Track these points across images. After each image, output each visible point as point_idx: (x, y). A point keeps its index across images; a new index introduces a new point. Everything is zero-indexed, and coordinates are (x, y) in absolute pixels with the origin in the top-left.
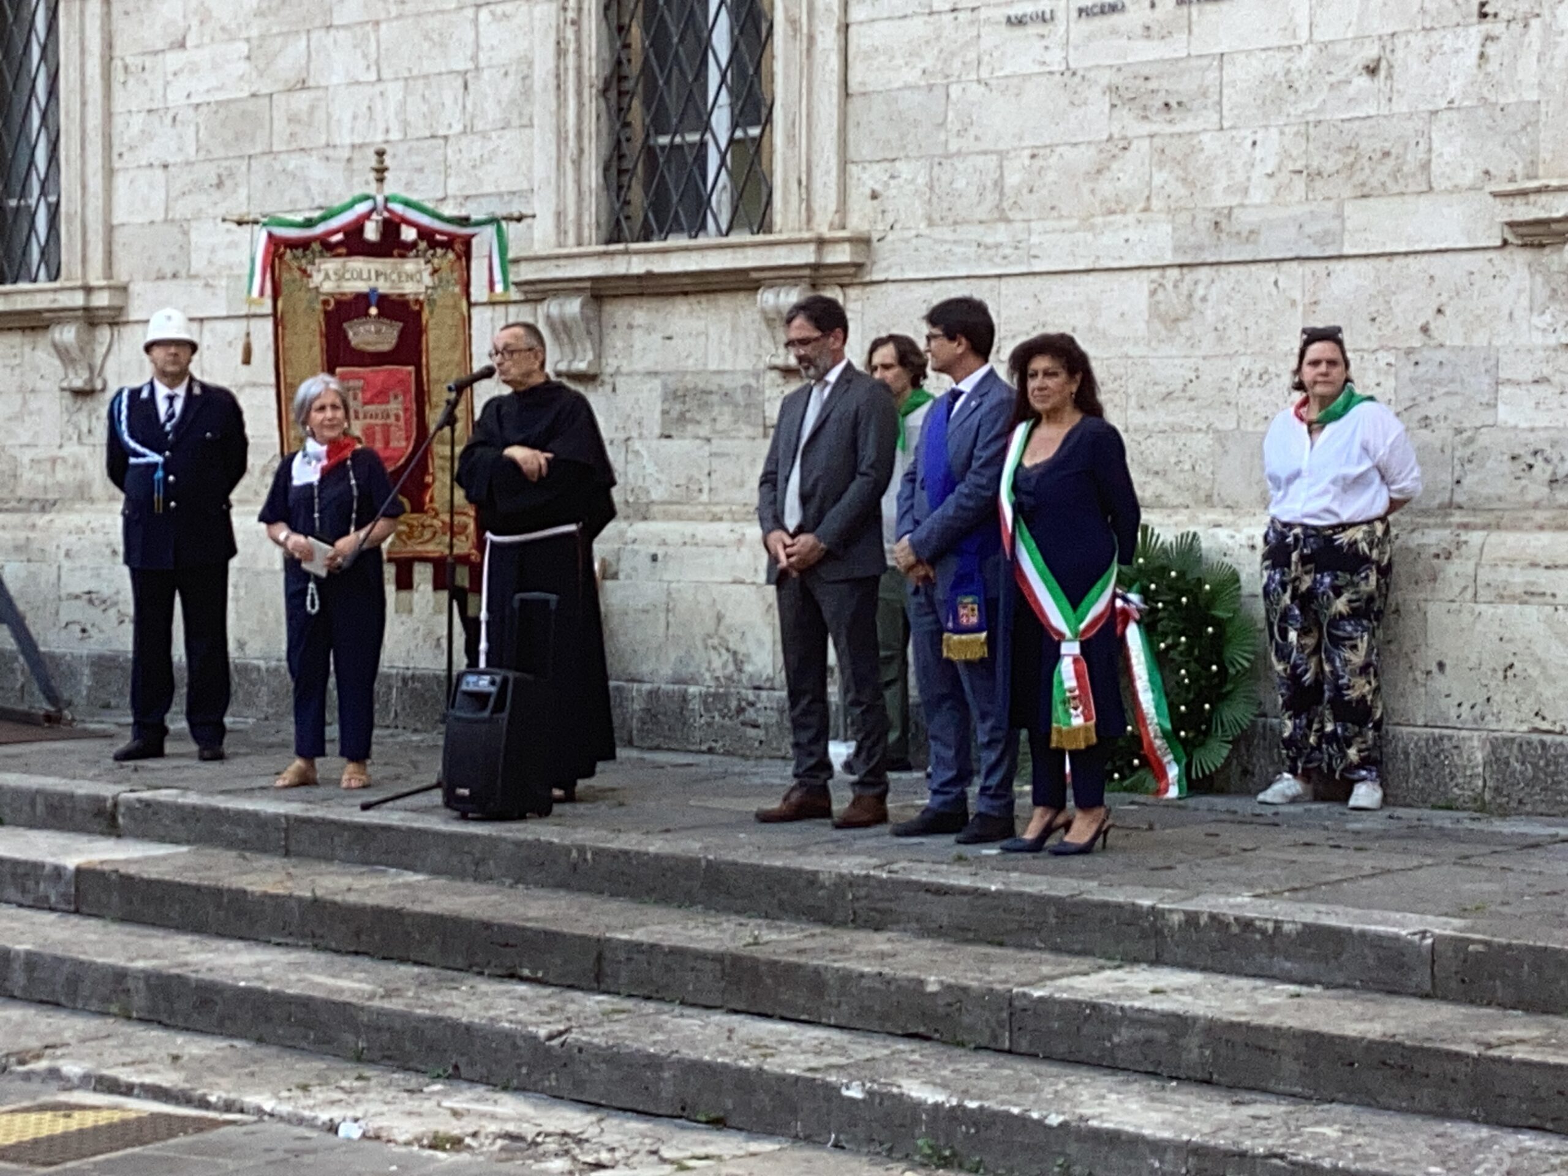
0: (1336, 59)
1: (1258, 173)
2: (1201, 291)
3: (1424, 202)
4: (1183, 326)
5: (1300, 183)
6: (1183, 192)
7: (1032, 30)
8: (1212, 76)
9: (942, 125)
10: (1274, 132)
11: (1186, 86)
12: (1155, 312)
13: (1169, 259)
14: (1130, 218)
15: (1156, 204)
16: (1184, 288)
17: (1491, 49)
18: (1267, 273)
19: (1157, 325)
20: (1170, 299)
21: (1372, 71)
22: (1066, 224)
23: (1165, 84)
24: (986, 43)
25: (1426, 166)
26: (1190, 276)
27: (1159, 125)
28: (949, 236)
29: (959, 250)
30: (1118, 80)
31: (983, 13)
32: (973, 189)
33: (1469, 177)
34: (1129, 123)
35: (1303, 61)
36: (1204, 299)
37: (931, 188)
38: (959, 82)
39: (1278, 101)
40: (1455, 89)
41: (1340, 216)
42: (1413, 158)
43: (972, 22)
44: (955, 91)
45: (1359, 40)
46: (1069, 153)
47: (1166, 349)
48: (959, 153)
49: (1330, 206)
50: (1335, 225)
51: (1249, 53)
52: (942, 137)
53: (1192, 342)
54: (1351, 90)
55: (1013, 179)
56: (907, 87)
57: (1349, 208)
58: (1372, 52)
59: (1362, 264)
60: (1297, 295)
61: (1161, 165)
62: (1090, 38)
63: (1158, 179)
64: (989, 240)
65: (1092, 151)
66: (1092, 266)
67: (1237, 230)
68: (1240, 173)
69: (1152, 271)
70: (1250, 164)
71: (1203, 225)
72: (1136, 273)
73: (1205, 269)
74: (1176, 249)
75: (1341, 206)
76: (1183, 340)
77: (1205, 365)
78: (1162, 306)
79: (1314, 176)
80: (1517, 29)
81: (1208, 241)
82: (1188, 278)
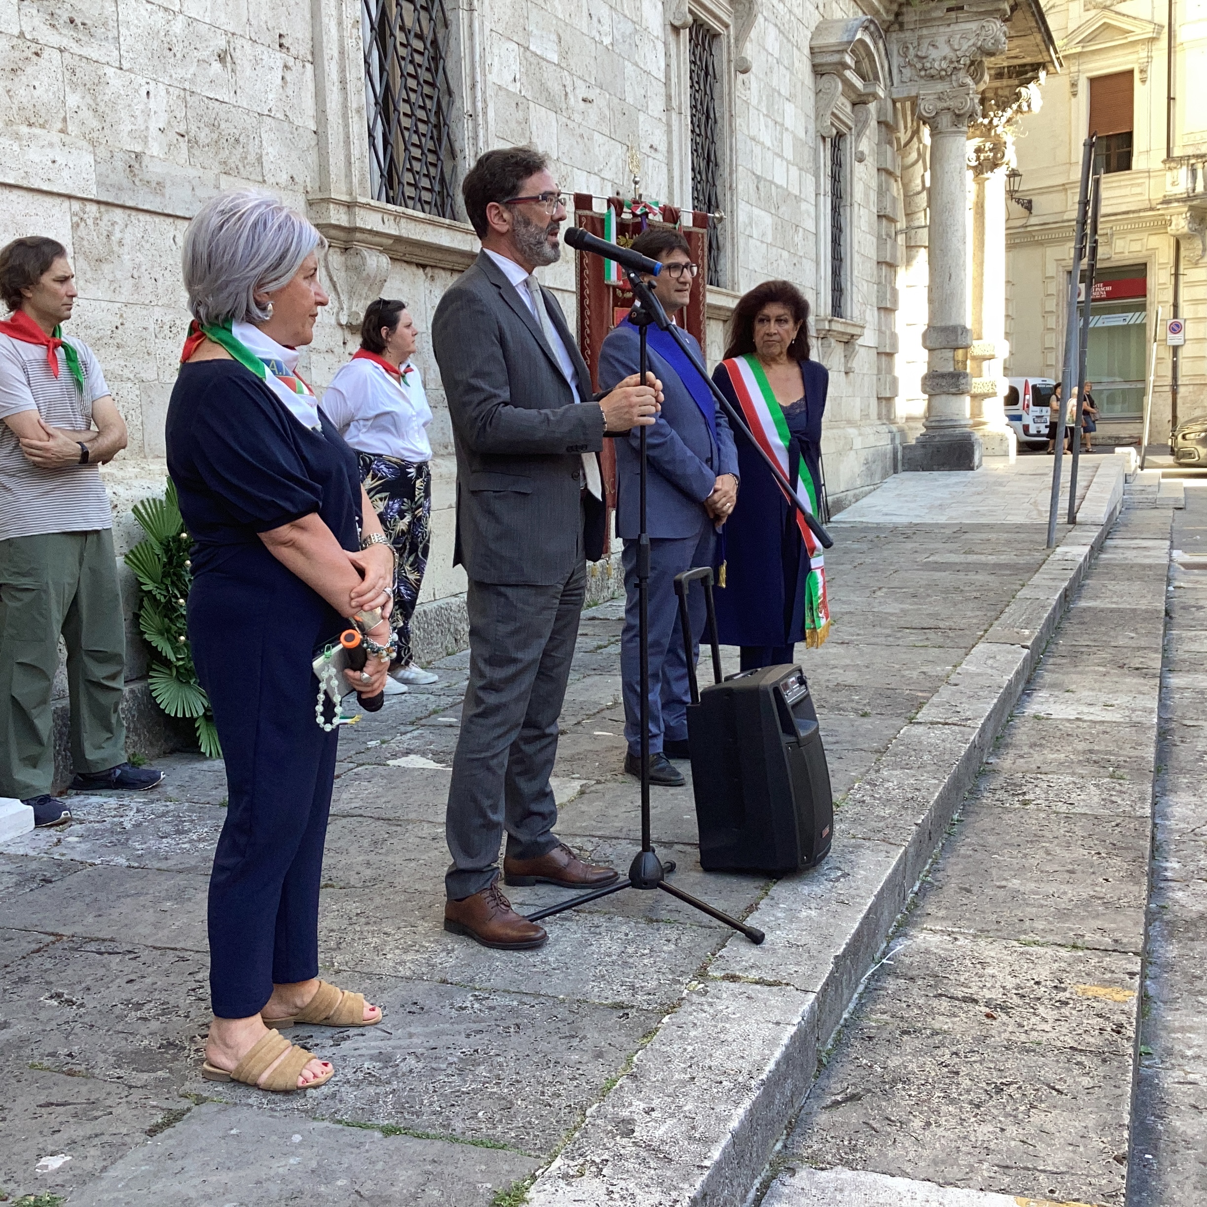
0: (198, 36)
1: (153, 126)
2: (117, 234)
5: (183, 145)
6: (95, 123)
8: (109, 8)
10: (162, 90)
11: (88, 9)
13: (94, 193)
14: (53, 136)
15: (72, 128)
16: (103, 227)
17: (288, 77)
18: (167, 228)
20: (92, 237)
21: (221, 58)
25: (259, 160)
26: (108, 215)
27: (67, 40)
33: (284, 178)
35: (177, 28)
36: (120, 243)
39: (162, 58)
40: (271, 99)
42: (252, 150)
45: (214, 27)
47: (93, 291)
49: (210, 176)
53: (115, 286)
54: (210, 72)
57: (223, 182)
58: (221, 43)
61: (74, 86)
63: (73, 100)
65: (5, 44)
66: (20, 183)
67: (147, 178)
68: (140, 120)
69: (73, 202)
70: (147, 113)
71: (120, 165)
72: (58, 200)
73: (119, 211)
74: (99, 184)
75: (217, 176)
76: (107, 284)
77: (127, 313)
78: (85, 243)
79: (193, 143)
80: (299, 64)
81: (126, 183)
82: (106, 218)
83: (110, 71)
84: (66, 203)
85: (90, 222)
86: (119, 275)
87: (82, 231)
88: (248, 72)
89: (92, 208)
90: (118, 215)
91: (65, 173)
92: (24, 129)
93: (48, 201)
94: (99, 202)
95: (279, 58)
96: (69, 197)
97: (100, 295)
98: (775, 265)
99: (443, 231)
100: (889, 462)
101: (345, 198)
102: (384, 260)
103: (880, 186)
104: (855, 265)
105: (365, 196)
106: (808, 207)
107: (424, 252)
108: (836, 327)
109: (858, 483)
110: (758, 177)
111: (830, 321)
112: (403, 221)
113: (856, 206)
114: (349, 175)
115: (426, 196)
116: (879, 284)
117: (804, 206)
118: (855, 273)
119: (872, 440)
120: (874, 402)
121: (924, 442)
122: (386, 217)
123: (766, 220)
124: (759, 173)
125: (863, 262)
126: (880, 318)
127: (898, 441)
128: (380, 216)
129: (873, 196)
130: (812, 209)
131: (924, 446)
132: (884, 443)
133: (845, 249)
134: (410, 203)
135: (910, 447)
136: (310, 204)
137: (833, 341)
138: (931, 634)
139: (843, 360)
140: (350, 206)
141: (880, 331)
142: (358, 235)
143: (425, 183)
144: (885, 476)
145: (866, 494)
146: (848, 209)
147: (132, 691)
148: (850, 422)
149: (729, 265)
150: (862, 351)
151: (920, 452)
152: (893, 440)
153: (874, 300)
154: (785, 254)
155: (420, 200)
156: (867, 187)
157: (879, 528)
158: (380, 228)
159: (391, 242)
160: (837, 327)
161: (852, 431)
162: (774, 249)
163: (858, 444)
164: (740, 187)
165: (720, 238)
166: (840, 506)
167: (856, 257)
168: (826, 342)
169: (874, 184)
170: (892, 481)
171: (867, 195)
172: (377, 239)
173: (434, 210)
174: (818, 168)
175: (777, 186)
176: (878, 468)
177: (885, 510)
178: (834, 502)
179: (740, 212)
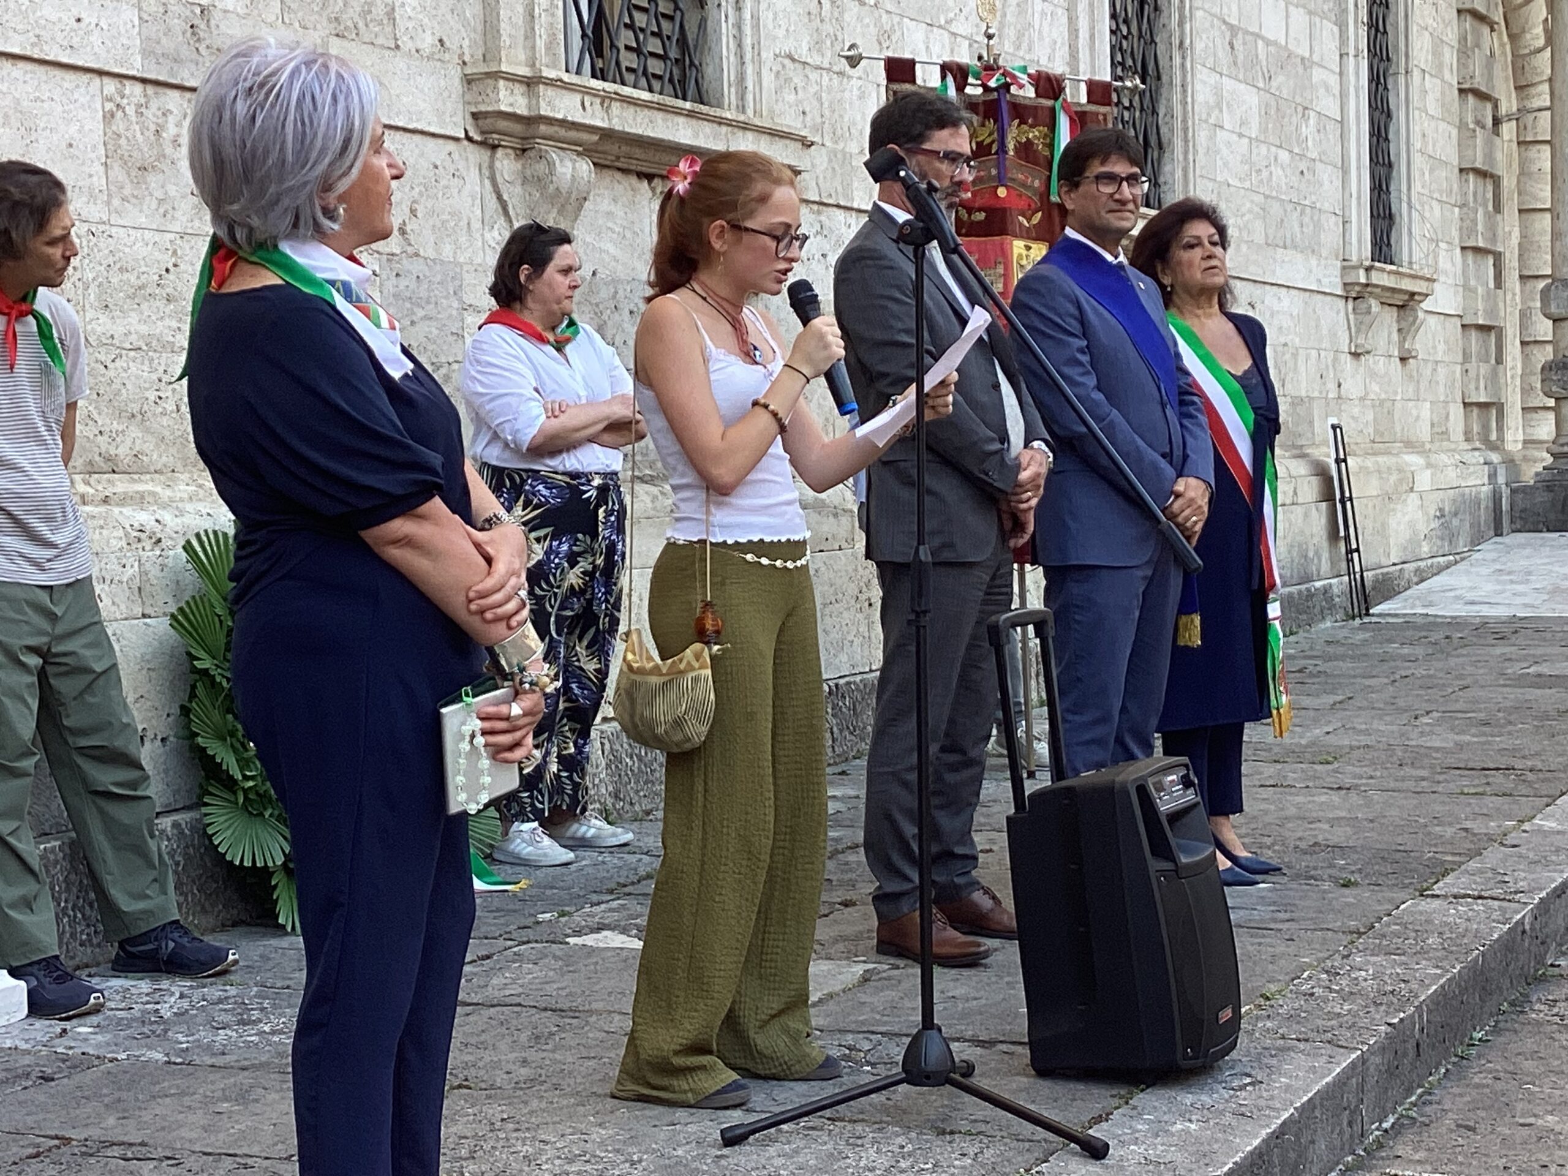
2: (171, 129)
12: (114, 152)
13: (138, 67)
20: (134, 134)
25: (391, 15)
33: (428, 42)
36: (176, 142)
47: (132, 214)
53: (166, 208)
66: (28, 53)
67: (218, 43)
69: (106, 80)
71: (178, 25)
72: (85, 77)
73: (175, 94)
74: (146, 53)
76: (154, 205)
77: (183, 248)
78: (123, 141)
81: (186, 52)
82: (154, 105)
84: (97, 80)
85: (130, 110)
86: (172, 190)
89: (135, 90)
90: (173, 100)
91: (95, 38)
93: (70, 78)
94: (144, 81)
96: (101, 73)
97: (143, 221)
98: (1265, 174)
99: (681, 120)
100: (1484, 515)
101: (524, 71)
102: (585, 167)
103: (1463, 40)
104: (1416, 174)
105: (554, 65)
106: (1325, 77)
107: (650, 155)
108: (1377, 278)
109: (1425, 549)
110: (1231, 27)
111: (1368, 270)
112: (616, 105)
113: (1416, 74)
114: (530, 35)
115: (655, 66)
116: (1462, 206)
117: (1318, 75)
118: (1417, 187)
119: (1451, 476)
120: (1457, 412)
121: (1549, 483)
122: (587, 99)
123: (1251, 99)
124: (1235, 22)
125: (1431, 171)
126: (1465, 265)
127: (1501, 480)
128: (578, 98)
129: (1450, 57)
130: (1334, 81)
131: (1549, 489)
132: (1477, 482)
133: (1398, 148)
134: (630, 78)
135: (1525, 490)
136: (469, 81)
137: (1374, 304)
138: (1498, 778)
139: (1395, 336)
140: (531, 83)
141: (1466, 287)
142: (543, 128)
143: (654, 45)
144: (1476, 541)
145: (1441, 570)
146: (1402, 79)
147: (176, 825)
148: (1410, 445)
149: (1179, 174)
150: (1432, 320)
151: (1543, 497)
152: (1493, 476)
153: (1455, 234)
154: (1284, 156)
155: (645, 73)
156: (1438, 43)
157: (1455, 623)
158: (578, 117)
159: (596, 138)
160: (1382, 278)
161: (1414, 460)
162: (1263, 149)
163: (1424, 481)
164: (1199, 46)
165: (1164, 130)
166: (1388, 588)
167: (1418, 160)
168: (1362, 305)
169: (1451, 35)
170: (1489, 549)
171: (1436, 53)
172: (573, 134)
173: (669, 88)
174: (1345, 11)
175: (1268, 43)
176: (1463, 526)
177: (1470, 596)
178: (1376, 581)
179: (1198, 87)
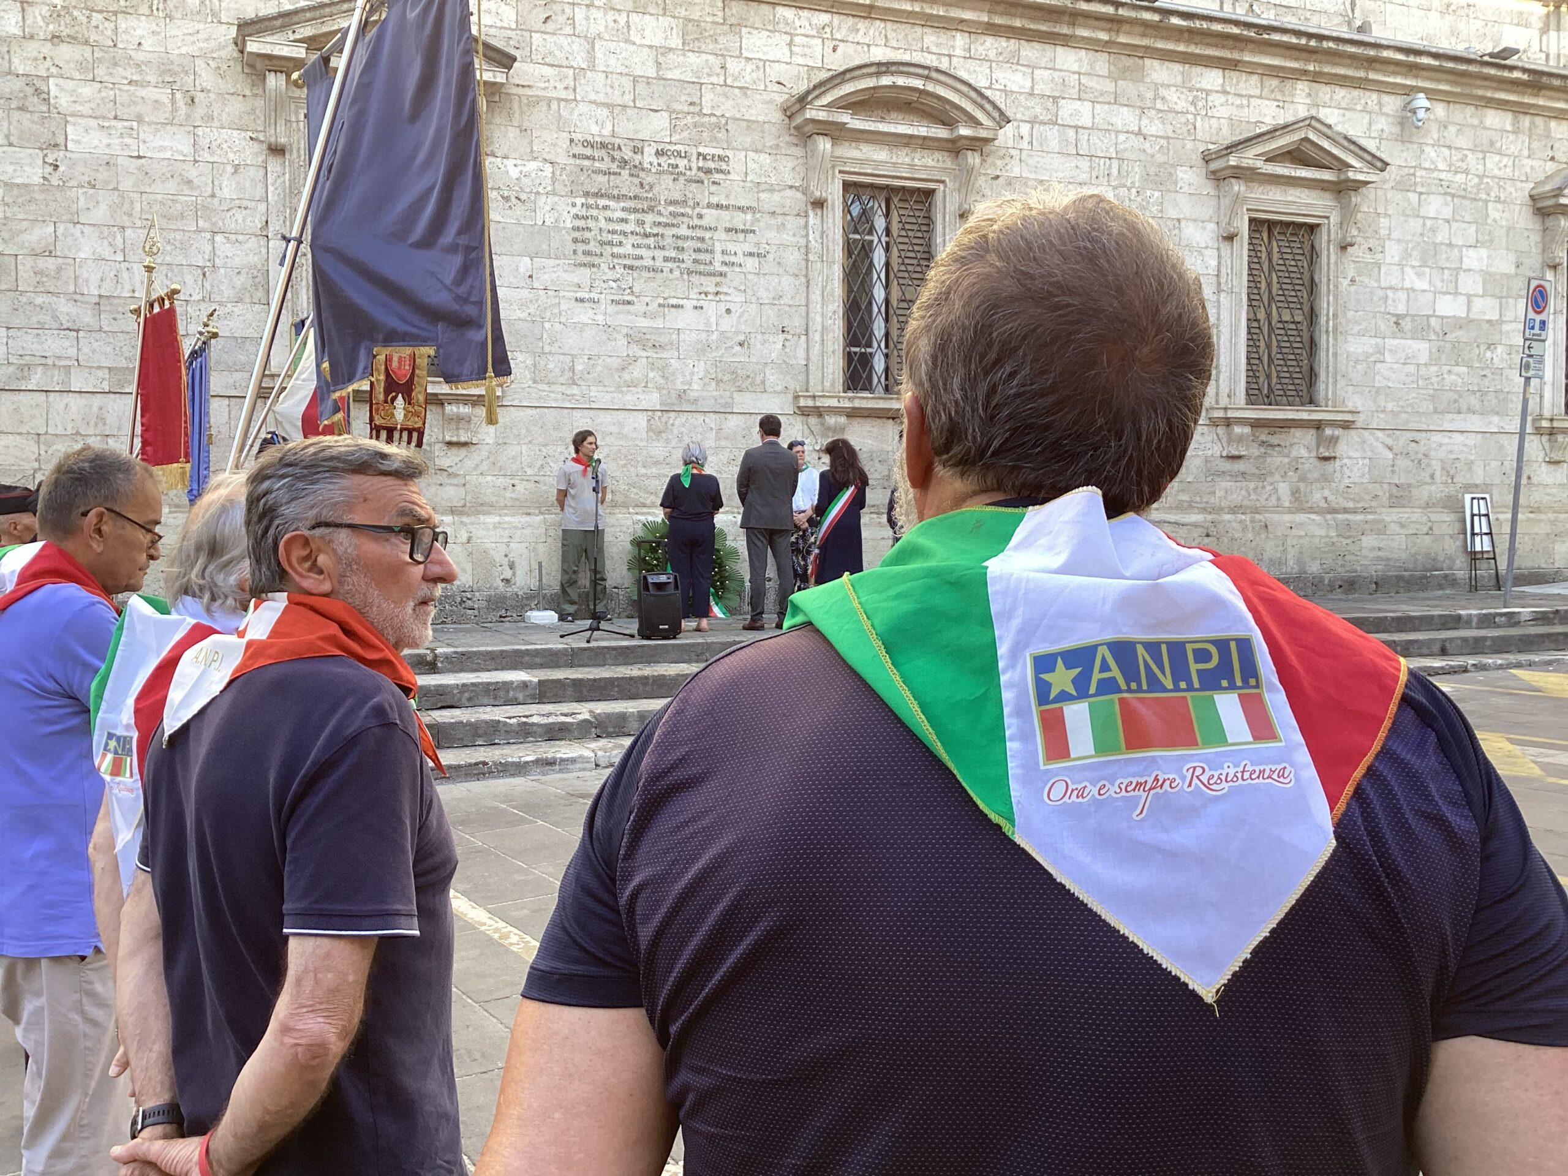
0: (727, 338)
1: (695, 378)
2: (671, 422)
3: (765, 396)
4: (663, 435)
5: (713, 383)
6: (663, 381)
7: (587, 305)
8: (674, 337)
9: (541, 338)
10: (702, 363)
11: (663, 339)
12: (650, 429)
13: (658, 407)
14: (640, 390)
15: (650, 385)
16: (664, 420)
17: (787, 344)
18: (700, 417)
19: (651, 434)
20: (658, 424)
21: (741, 345)
22: (609, 389)
23: (653, 337)
24: (564, 307)
25: (763, 383)
26: (666, 415)
27: (651, 353)
28: (547, 389)
29: (553, 395)
30: (631, 332)
31: (562, 294)
32: (557, 370)
33: (779, 388)
34: (635, 350)
35: (714, 337)
36: (673, 425)
37: (535, 366)
38: (549, 321)
39: (704, 351)
40: (774, 356)
41: (732, 398)
42: (758, 380)
43: (556, 297)
44: (547, 325)
45: (737, 333)
46: (609, 360)
47: (656, 444)
48: (550, 353)
49: (728, 393)
50: (730, 400)
51: (691, 330)
52: (541, 344)
53: (668, 441)
54: (734, 351)
55: (579, 367)
56: (519, 319)
57: (735, 395)
58: (742, 338)
59: (740, 416)
60: (713, 426)
61: (652, 370)
62: (618, 313)
63: (651, 375)
64: (569, 392)
65: (619, 360)
67: (689, 398)
68: (688, 377)
69: (647, 412)
70: (692, 374)
71: (674, 395)
72: (640, 412)
73: (673, 413)
74: (661, 404)
75: (732, 394)
76: (663, 440)
77: (674, 451)
78: (654, 426)
79: (719, 381)
80: (796, 338)
81: (676, 402)
83: (673, 361)
85: (656, 418)
86: (670, 437)
87: (652, 421)
88: (759, 346)
89: (659, 414)
90: (672, 415)
91: (644, 402)
92: (625, 389)
93: (636, 413)
94: (661, 411)
95: (781, 337)
96: (646, 410)
97: (659, 445)
101: (819, 394)
105: (832, 391)
110: (1398, 315)
114: (823, 383)
124: (1402, 313)
128: (839, 399)
136: (796, 398)
140: (822, 397)
142: (822, 409)
149: (1323, 387)
154: (1460, 369)
158: (839, 405)
159: (847, 410)
172: (837, 410)
